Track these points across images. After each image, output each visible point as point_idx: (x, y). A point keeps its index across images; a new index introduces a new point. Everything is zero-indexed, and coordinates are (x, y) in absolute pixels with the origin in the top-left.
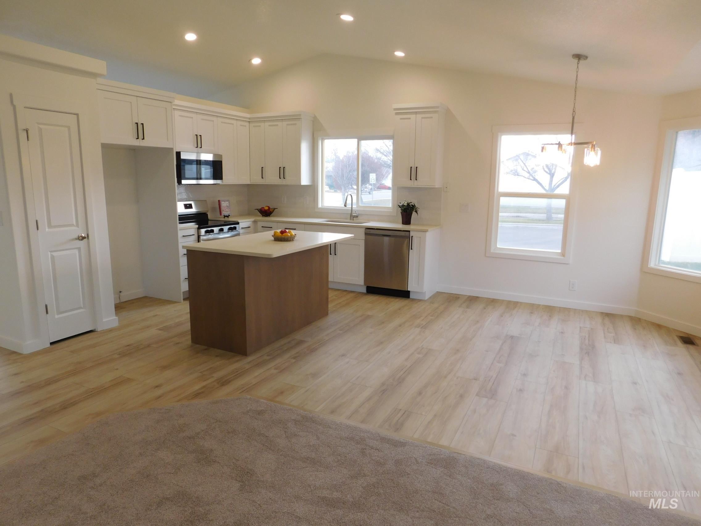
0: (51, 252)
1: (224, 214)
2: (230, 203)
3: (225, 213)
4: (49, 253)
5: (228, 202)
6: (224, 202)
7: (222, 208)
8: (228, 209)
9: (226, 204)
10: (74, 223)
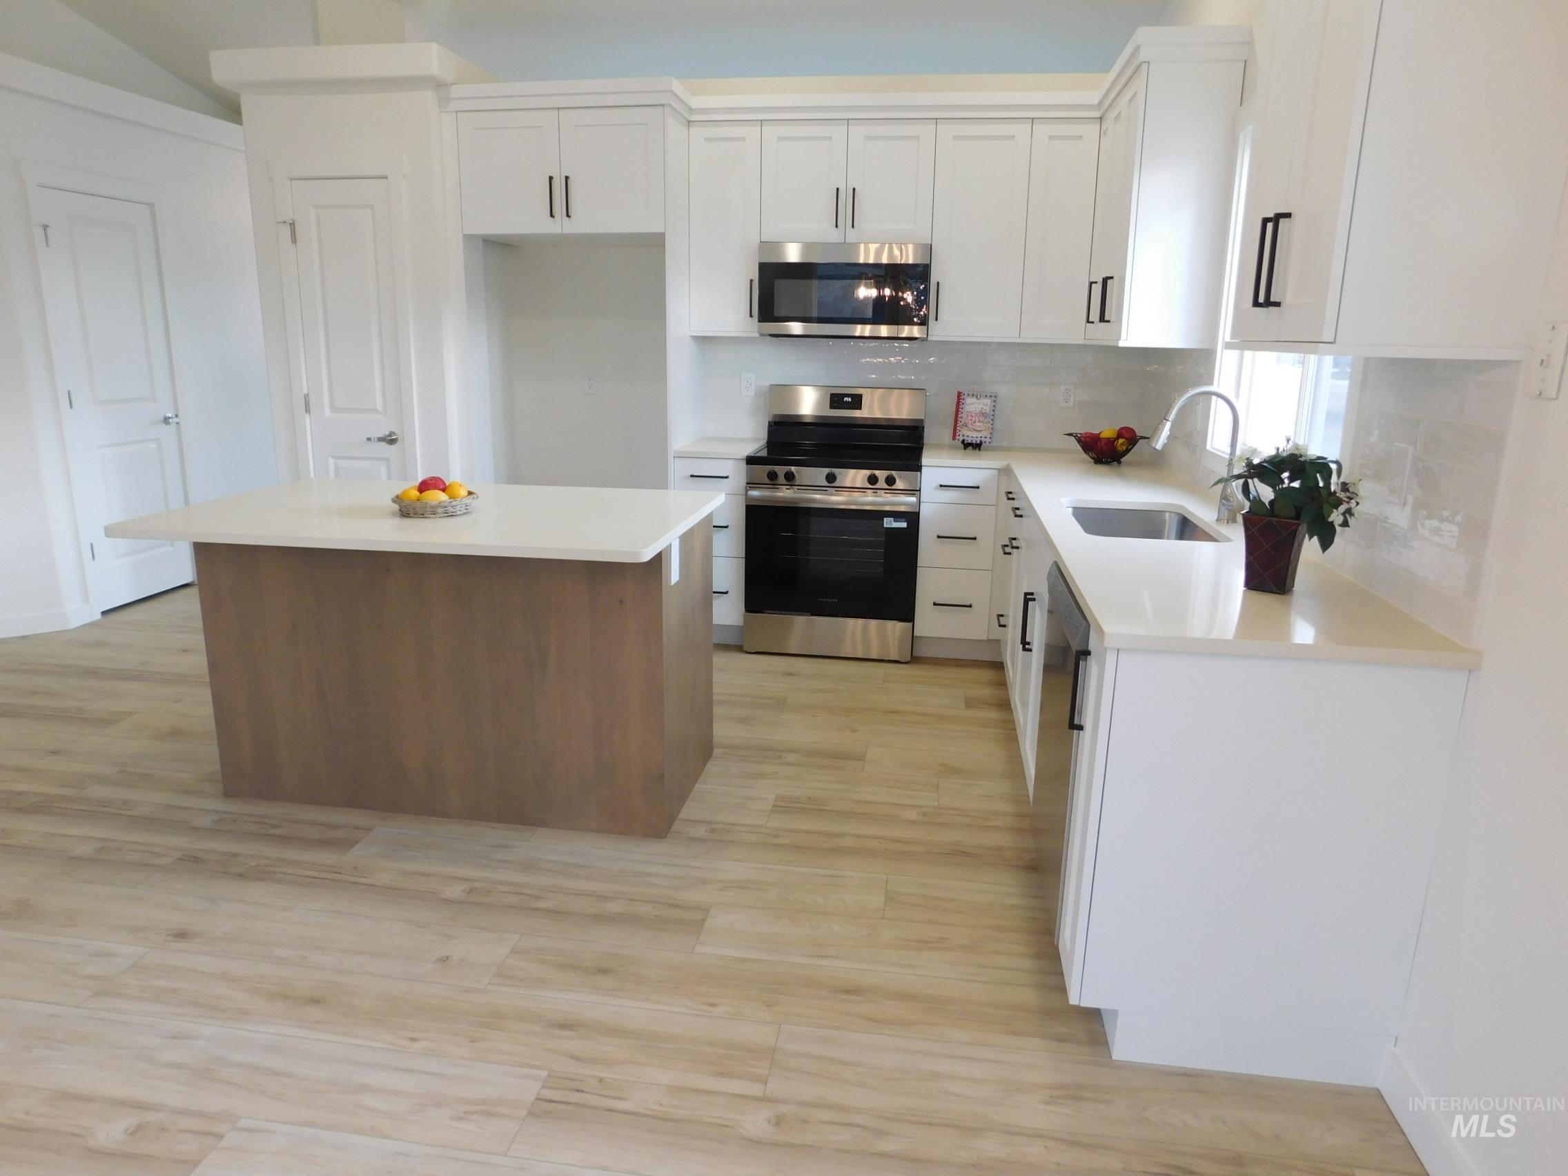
0: (334, 457)
1: (966, 438)
2: (993, 404)
3: (970, 434)
4: (331, 461)
5: (988, 401)
6: (974, 400)
7: (964, 418)
8: (982, 422)
9: (980, 406)
10: (379, 407)
